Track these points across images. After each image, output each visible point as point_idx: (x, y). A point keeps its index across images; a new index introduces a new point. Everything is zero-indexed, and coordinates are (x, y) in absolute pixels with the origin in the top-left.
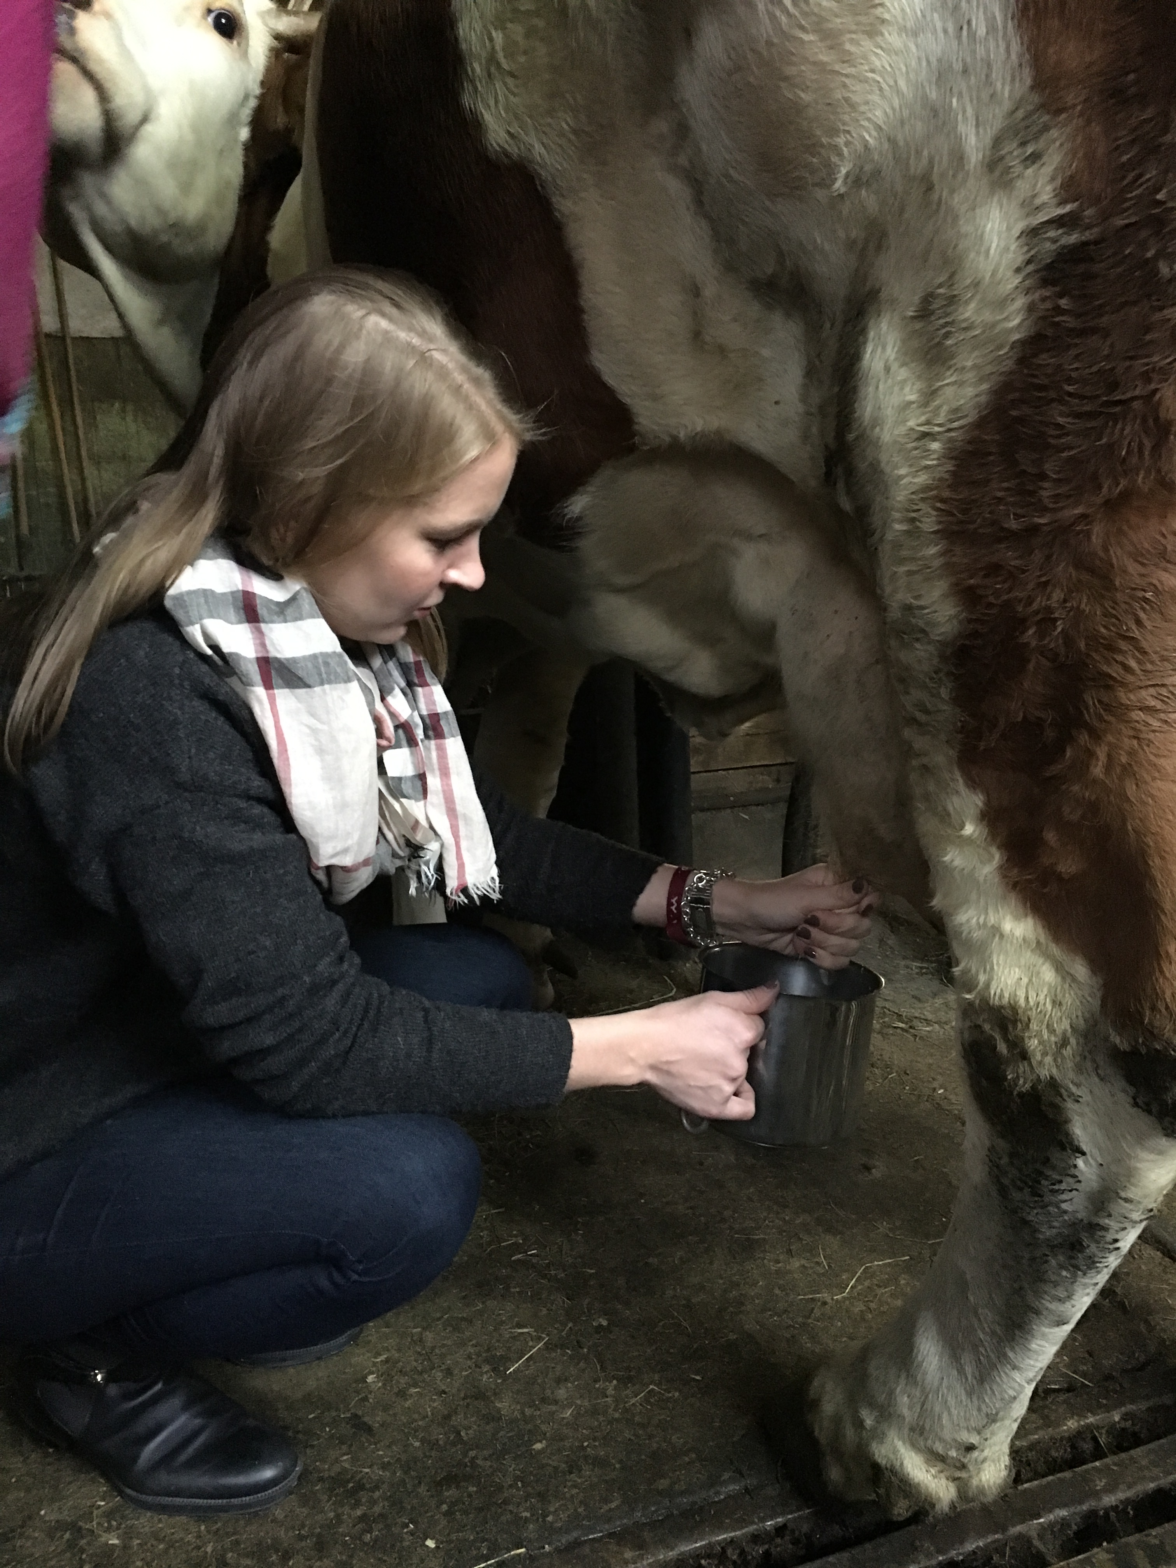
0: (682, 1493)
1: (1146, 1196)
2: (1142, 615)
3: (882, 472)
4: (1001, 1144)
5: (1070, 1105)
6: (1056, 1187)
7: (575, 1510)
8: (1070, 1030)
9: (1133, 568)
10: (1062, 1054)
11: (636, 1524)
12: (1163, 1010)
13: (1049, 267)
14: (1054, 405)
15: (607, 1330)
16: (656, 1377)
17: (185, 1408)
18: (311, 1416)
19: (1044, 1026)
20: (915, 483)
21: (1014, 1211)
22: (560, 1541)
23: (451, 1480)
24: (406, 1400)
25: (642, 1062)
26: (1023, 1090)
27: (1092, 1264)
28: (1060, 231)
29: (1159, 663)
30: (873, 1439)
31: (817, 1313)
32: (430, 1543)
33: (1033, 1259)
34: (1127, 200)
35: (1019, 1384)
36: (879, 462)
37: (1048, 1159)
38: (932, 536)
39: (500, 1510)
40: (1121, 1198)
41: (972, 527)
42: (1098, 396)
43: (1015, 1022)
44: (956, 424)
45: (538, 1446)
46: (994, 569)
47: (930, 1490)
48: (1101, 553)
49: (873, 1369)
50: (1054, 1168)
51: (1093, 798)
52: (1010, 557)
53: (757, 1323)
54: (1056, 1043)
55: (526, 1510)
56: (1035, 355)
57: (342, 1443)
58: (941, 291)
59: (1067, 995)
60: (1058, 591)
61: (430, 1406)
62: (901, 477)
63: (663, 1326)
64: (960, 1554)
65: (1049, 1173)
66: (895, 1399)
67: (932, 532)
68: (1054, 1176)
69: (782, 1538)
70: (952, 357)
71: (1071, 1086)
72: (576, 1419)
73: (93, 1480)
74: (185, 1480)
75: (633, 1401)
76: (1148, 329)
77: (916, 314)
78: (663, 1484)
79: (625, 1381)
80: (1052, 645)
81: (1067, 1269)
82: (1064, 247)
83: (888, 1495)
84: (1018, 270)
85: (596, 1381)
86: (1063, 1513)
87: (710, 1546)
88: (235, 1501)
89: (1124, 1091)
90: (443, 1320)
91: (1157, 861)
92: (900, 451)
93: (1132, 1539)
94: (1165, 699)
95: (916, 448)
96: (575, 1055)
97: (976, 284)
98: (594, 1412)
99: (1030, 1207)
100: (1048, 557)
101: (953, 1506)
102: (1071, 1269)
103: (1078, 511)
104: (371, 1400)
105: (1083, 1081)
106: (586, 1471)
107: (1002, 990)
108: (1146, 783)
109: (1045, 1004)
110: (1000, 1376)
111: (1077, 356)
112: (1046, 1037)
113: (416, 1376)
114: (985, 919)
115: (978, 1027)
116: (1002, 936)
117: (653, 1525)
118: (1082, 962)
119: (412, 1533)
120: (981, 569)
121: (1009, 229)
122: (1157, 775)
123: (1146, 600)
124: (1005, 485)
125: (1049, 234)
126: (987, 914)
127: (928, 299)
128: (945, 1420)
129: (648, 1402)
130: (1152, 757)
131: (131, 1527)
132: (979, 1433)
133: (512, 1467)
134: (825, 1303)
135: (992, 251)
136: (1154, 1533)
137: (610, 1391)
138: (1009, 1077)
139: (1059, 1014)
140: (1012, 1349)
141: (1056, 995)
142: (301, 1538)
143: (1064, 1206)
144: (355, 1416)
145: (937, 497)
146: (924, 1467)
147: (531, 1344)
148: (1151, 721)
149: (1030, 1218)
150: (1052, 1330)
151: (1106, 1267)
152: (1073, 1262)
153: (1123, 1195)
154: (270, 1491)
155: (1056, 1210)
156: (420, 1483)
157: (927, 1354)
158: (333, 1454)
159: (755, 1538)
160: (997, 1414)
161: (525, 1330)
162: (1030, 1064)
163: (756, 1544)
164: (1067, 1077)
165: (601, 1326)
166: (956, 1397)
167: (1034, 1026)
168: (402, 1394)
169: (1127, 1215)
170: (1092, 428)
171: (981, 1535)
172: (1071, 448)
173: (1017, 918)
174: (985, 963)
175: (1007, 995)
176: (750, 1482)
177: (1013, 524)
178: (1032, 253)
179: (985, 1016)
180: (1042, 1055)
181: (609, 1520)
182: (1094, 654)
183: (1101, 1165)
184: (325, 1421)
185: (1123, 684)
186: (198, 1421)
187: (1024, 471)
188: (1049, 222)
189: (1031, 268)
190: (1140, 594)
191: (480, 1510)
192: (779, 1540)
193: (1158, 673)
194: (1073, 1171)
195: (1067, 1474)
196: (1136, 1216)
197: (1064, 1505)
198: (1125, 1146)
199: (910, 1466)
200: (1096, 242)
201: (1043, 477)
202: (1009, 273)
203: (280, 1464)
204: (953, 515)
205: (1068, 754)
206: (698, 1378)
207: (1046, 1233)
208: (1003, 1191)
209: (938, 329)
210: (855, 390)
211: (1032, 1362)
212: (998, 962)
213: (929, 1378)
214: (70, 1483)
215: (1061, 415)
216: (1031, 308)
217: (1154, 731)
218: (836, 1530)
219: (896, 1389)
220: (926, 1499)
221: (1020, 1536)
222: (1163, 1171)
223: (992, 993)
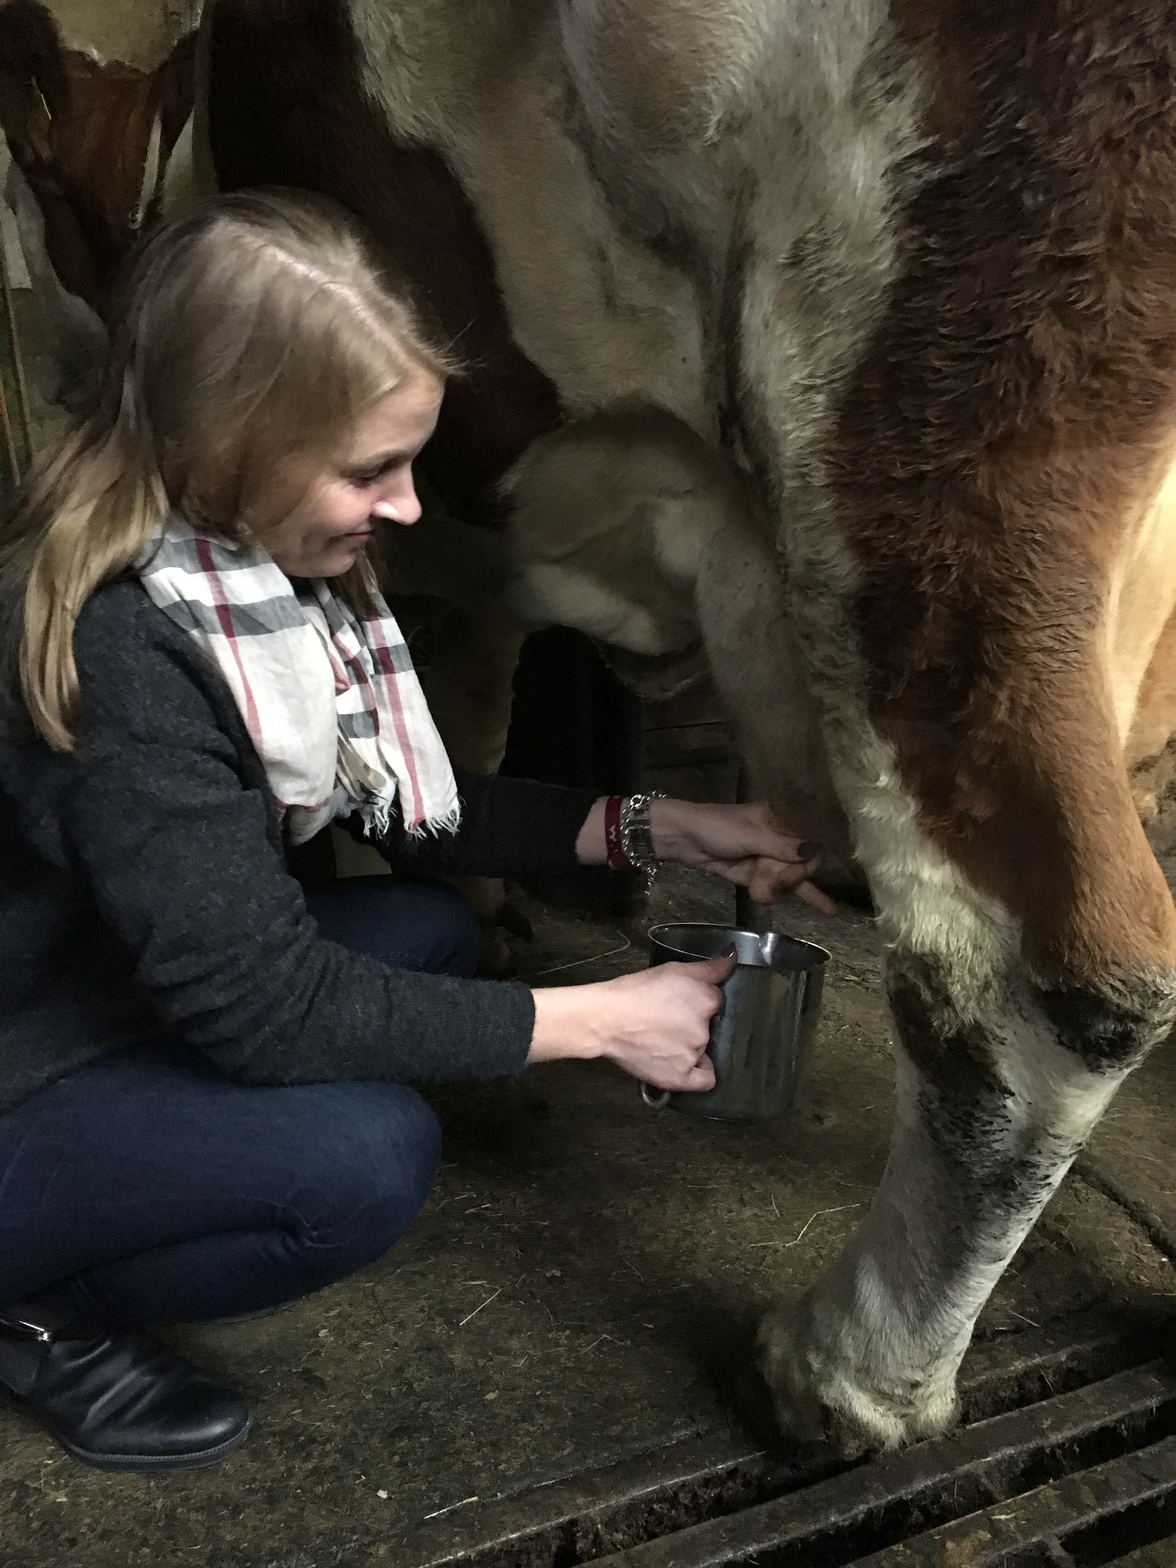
0: (635, 1439)
1: (1075, 1131)
2: (1032, 556)
3: (770, 429)
4: (931, 1088)
5: (995, 1047)
6: (987, 1128)
7: (528, 1457)
8: (991, 974)
9: (1020, 509)
10: (985, 997)
11: (588, 1469)
12: (1082, 949)
13: (915, 204)
14: (931, 348)
15: (561, 1280)
16: (609, 1326)
17: (134, 1365)
18: (262, 1372)
19: (966, 971)
20: (803, 438)
21: (947, 1153)
22: (512, 1488)
23: (401, 1431)
24: (358, 1353)
25: (604, 1034)
26: (949, 1035)
27: (1025, 1201)
28: (925, 165)
29: (1054, 604)
30: (821, 1382)
31: (769, 1260)
32: (383, 1494)
33: (967, 1199)
34: (988, 130)
35: (960, 1321)
36: (767, 419)
37: (978, 1102)
38: (823, 490)
39: (452, 1460)
40: (1050, 1135)
41: (862, 477)
42: (974, 337)
43: (937, 969)
44: (837, 375)
45: (491, 1396)
46: (886, 519)
47: (879, 1428)
48: (988, 497)
49: (818, 1310)
50: (983, 1110)
51: (1000, 741)
52: (901, 506)
53: (710, 1271)
54: (978, 987)
55: (479, 1458)
56: (908, 299)
57: (294, 1397)
58: (812, 235)
59: (987, 939)
60: (950, 536)
61: (382, 1359)
62: (787, 433)
63: (616, 1276)
64: (910, 1493)
65: (978, 1114)
66: (840, 1341)
67: (823, 487)
68: (984, 1118)
69: (734, 1481)
70: (828, 304)
71: (995, 1029)
72: (529, 1369)
73: (40, 1440)
74: (134, 1437)
75: (586, 1350)
76: (1017, 264)
77: (787, 261)
78: (615, 1430)
79: (579, 1330)
80: (949, 593)
81: (999, 1207)
82: (927, 183)
83: (838, 1437)
84: (885, 210)
85: (549, 1331)
86: (1010, 1451)
87: (663, 1489)
88: (186, 1457)
89: (1048, 1029)
90: (395, 1274)
91: (1067, 800)
92: (786, 406)
93: (1077, 1476)
94: (1063, 639)
95: (801, 402)
96: (537, 1028)
97: (845, 228)
98: (546, 1361)
99: (963, 1149)
100: (938, 504)
101: (903, 1444)
102: (1005, 1206)
103: (962, 455)
104: (323, 1354)
105: (1007, 1023)
106: (538, 1420)
107: (923, 937)
108: (1050, 723)
109: (965, 949)
110: (942, 1317)
111: (950, 296)
112: (968, 982)
113: (368, 1330)
114: (903, 867)
115: (902, 975)
116: (921, 884)
117: (606, 1471)
118: (999, 905)
119: (364, 1484)
120: (873, 520)
121: (874, 167)
122: (1059, 714)
123: (1037, 542)
124: (891, 433)
125: (912, 170)
126: (905, 863)
127: (800, 243)
128: (890, 1359)
129: (601, 1352)
130: (1054, 698)
131: (80, 1485)
132: (923, 1371)
133: (465, 1417)
134: (776, 1251)
135: (859, 191)
136: (1099, 1469)
137: (564, 1341)
138: (935, 1024)
139: (980, 958)
140: (951, 1288)
141: (976, 939)
142: (251, 1491)
143: (996, 1146)
144: (307, 1371)
145: (825, 449)
146: (872, 1406)
147: (484, 1295)
148: (1049, 661)
149: (964, 1159)
150: (989, 1267)
151: (1039, 1202)
152: (1007, 1200)
153: (1051, 1131)
154: (220, 1447)
155: (988, 1150)
156: (372, 1434)
157: (869, 1296)
158: (284, 1408)
159: (707, 1482)
160: (940, 1351)
161: (479, 1283)
162: (955, 1011)
163: (707, 1488)
164: (992, 1020)
165: (554, 1277)
166: (899, 1337)
167: (956, 972)
168: (355, 1347)
169: (1057, 1151)
170: (970, 370)
171: (928, 1474)
172: (952, 391)
173: (934, 865)
174: (906, 909)
175: (928, 942)
176: (703, 1427)
177: (900, 473)
178: (898, 189)
179: (908, 964)
180: (965, 1000)
181: (561, 1467)
182: (989, 600)
183: (1030, 1103)
184: (277, 1376)
185: (1019, 627)
186: (148, 1379)
187: (906, 418)
188: (911, 157)
189: (897, 206)
190: (1029, 535)
191: (431, 1459)
192: (730, 1484)
193: (1054, 614)
194: (1003, 1112)
195: (1015, 1414)
196: (1065, 1151)
197: (1010, 1444)
198: (1051, 1083)
199: (858, 1406)
200: (960, 177)
201: (926, 423)
202: (877, 214)
203: (230, 1419)
204: (842, 467)
205: (972, 699)
206: (650, 1326)
207: (979, 1172)
208: (935, 1135)
209: (811, 277)
210: (739, 346)
211: (971, 1299)
212: (918, 909)
213: (872, 1320)
214: (17, 1442)
215: (941, 359)
216: (900, 250)
217: (1054, 672)
218: (786, 1472)
219: (841, 1331)
220: (875, 1438)
221: (967, 1476)
222: (1090, 1106)
223: (914, 940)
